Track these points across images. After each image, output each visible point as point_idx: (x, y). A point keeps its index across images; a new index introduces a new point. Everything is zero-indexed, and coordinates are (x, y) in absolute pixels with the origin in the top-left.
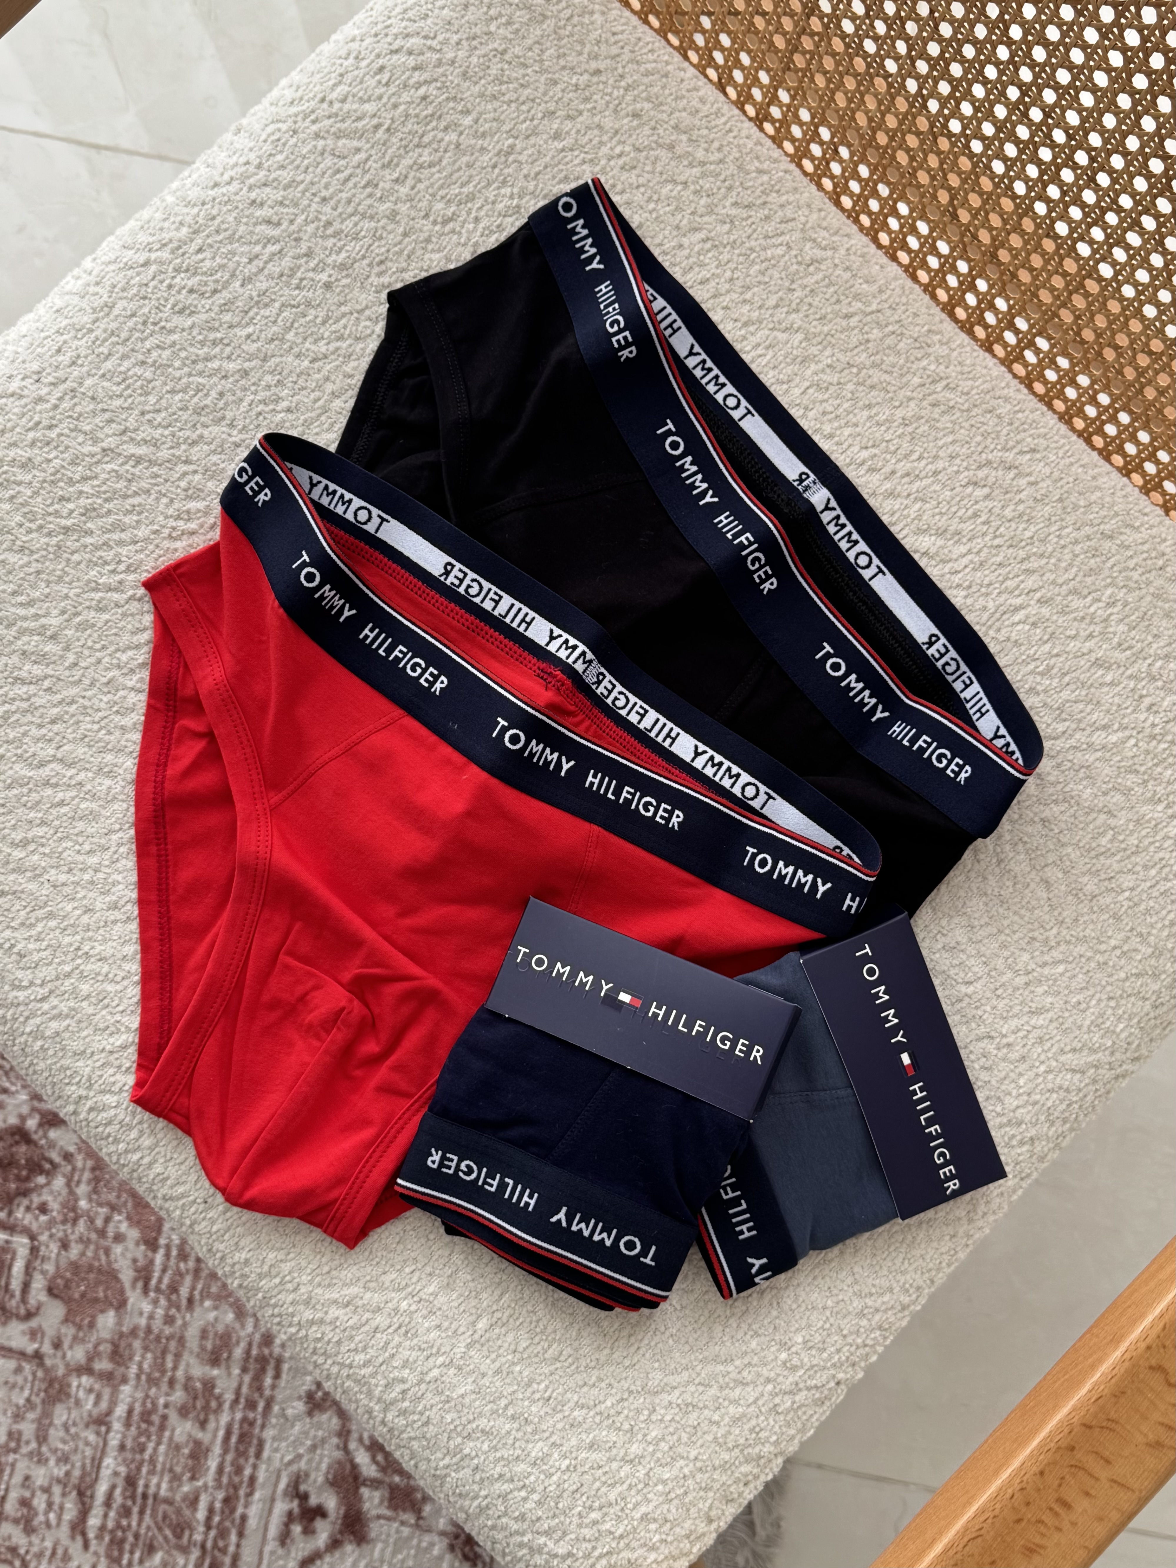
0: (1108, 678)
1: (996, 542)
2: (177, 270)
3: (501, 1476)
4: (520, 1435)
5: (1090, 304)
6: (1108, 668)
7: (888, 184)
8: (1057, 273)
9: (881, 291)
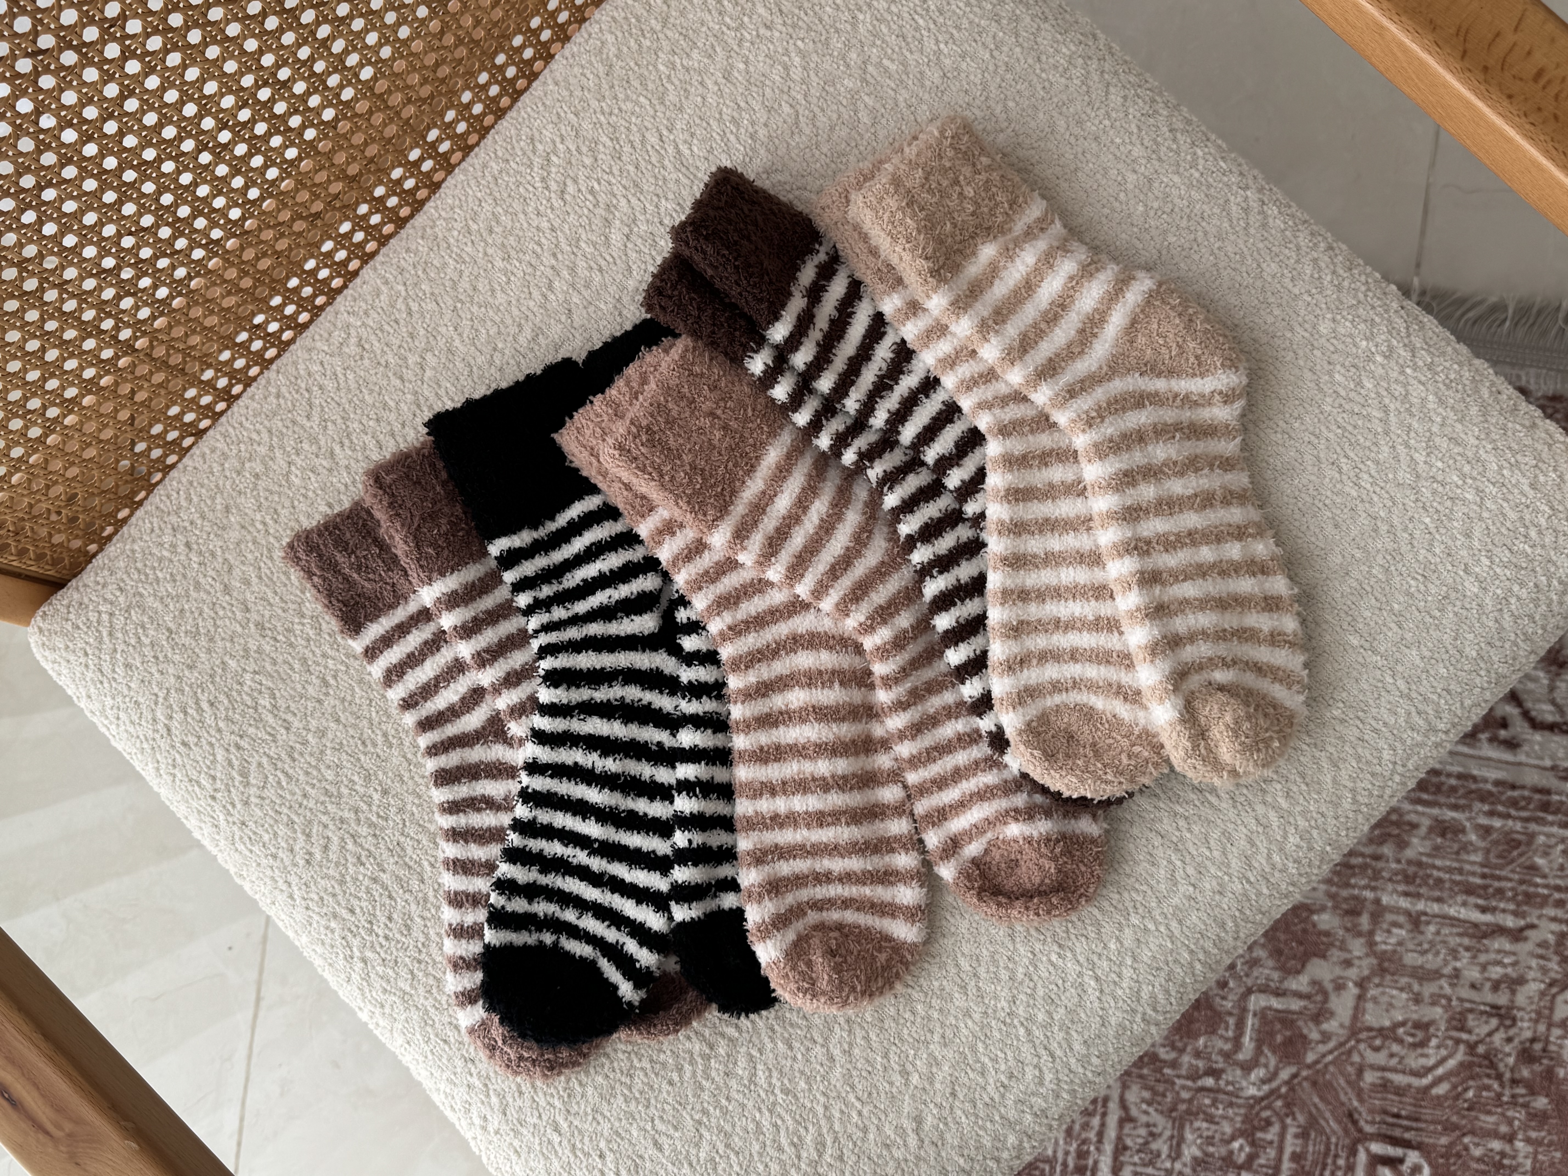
0: (742, 66)
1: (616, 172)
2: (371, 931)
3: (1496, 621)
4: (1458, 603)
5: (398, 89)
6: (732, 66)
7: (288, 278)
8: (369, 120)
9: (386, 283)
